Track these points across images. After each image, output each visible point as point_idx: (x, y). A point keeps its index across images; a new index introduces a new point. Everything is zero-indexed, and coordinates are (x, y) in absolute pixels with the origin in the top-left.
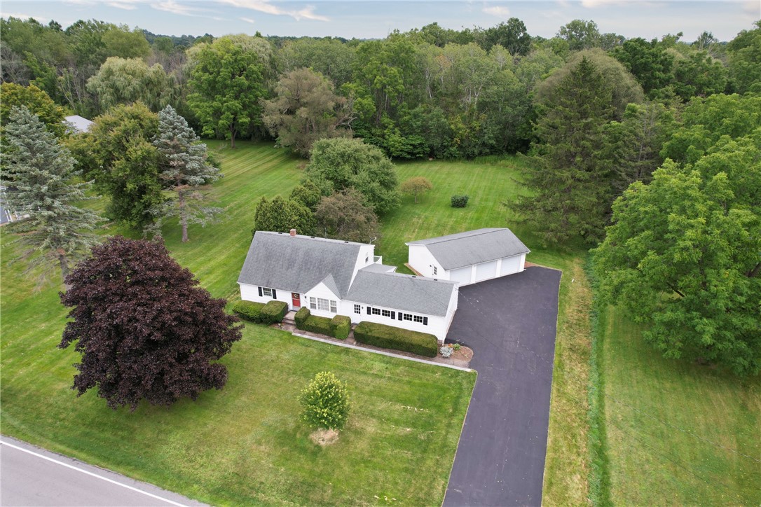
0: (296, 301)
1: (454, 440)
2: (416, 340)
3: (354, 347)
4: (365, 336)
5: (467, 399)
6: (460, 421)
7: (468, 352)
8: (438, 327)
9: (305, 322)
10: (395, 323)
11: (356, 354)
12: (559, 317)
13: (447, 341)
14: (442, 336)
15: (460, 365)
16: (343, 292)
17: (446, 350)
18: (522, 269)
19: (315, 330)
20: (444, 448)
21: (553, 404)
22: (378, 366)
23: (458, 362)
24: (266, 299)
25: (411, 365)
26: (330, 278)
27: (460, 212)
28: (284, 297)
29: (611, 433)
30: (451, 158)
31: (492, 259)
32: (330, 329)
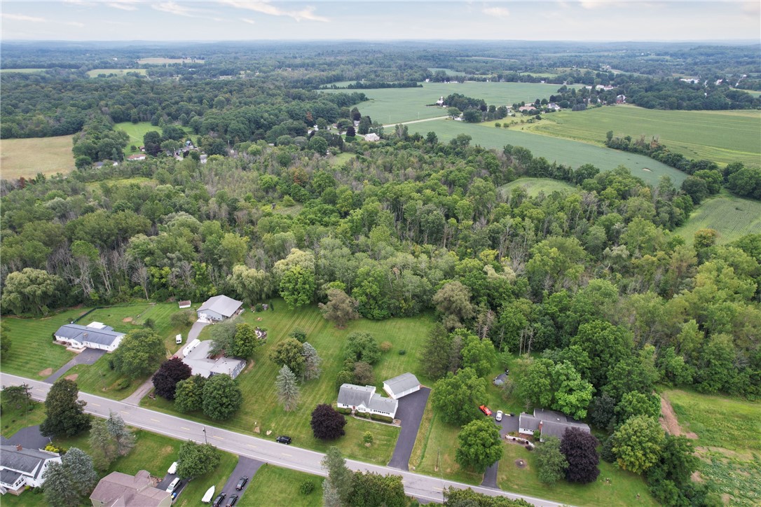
0: (354, 408)
1: (395, 444)
2: (387, 419)
3: (371, 421)
4: (374, 417)
5: (398, 435)
6: (397, 440)
7: (400, 421)
8: (392, 415)
9: (357, 414)
10: (381, 414)
11: (372, 423)
12: (426, 408)
13: (395, 418)
14: (393, 417)
15: (398, 425)
16: (367, 406)
17: (394, 421)
18: (419, 389)
19: (360, 416)
20: (393, 446)
21: (418, 435)
22: (378, 426)
23: (397, 424)
24: (345, 407)
25: (386, 426)
26: (363, 402)
27: (403, 358)
28: (351, 407)
29: (429, 441)
30: (401, 317)
31: (409, 388)
32: (364, 416)
